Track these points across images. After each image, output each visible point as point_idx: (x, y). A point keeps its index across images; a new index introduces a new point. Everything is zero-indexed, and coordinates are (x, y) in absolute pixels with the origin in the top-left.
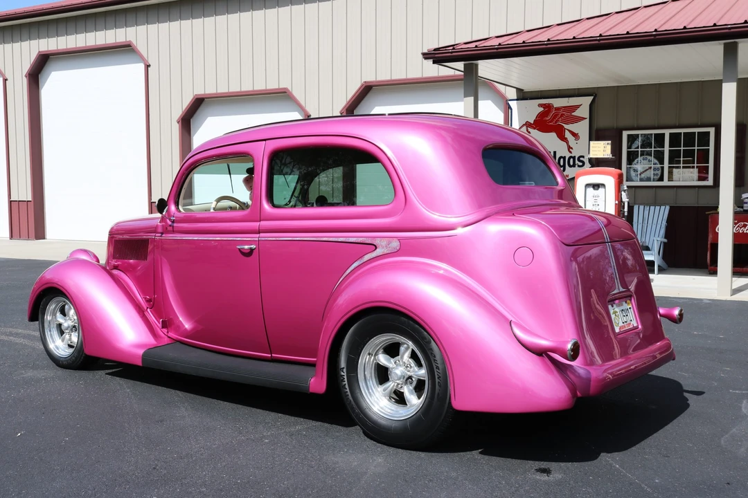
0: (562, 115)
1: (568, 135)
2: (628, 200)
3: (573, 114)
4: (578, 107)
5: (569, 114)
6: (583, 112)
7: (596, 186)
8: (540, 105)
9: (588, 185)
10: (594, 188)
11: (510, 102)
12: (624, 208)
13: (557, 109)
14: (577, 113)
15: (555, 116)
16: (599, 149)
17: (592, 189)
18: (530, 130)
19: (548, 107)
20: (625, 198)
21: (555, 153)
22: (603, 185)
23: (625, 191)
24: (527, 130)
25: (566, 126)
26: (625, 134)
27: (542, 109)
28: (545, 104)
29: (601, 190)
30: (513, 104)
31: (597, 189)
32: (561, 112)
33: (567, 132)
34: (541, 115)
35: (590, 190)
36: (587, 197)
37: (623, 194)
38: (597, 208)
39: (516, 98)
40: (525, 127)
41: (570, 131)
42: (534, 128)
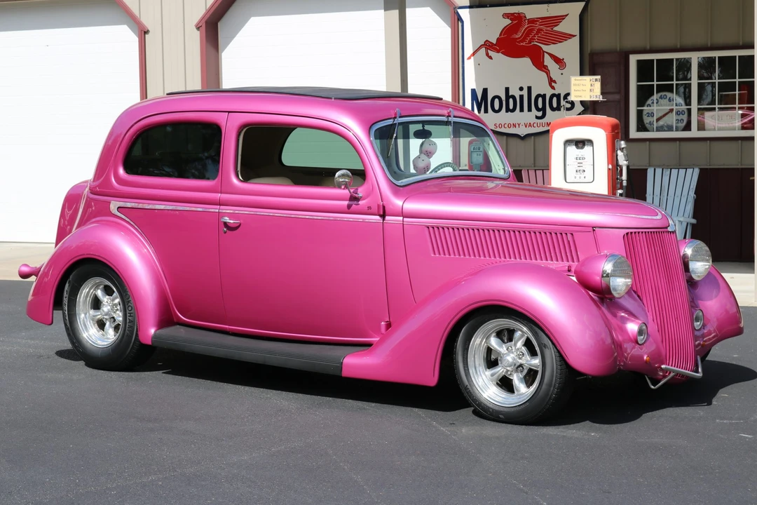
0: (539, 31)
1: (548, 61)
2: (625, 162)
3: (555, 29)
4: (562, 17)
5: (549, 30)
6: (571, 25)
7: (580, 143)
8: (506, 16)
9: (568, 142)
10: (578, 147)
11: (459, 11)
12: (621, 175)
13: (532, 21)
14: (561, 28)
15: (529, 32)
16: (584, 88)
17: (574, 147)
18: (491, 53)
19: (517, 19)
20: (623, 161)
21: (529, 89)
22: (590, 142)
23: (622, 150)
24: (487, 54)
25: (545, 48)
26: (633, 59)
27: (508, 22)
28: (512, 14)
29: (587, 149)
30: (465, 14)
31: (582, 148)
32: (537, 26)
34: (507, 31)
35: (572, 149)
36: (567, 163)
37: (619, 153)
38: (582, 176)
39: (468, 4)
40: (483, 50)
41: (551, 55)
42: (498, 52)
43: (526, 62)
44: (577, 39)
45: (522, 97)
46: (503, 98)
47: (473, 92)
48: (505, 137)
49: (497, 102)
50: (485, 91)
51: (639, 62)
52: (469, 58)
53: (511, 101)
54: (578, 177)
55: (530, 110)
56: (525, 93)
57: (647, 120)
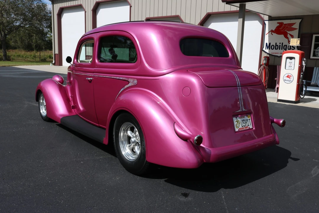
0: (287, 27)
1: (289, 36)
2: (305, 65)
3: (292, 27)
4: (294, 24)
5: (290, 27)
6: (297, 26)
7: (291, 58)
8: (278, 23)
9: (287, 58)
10: (290, 59)
11: (265, 21)
12: (303, 68)
13: (285, 24)
14: (294, 27)
15: (284, 27)
16: (294, 42)
17: (289, 59)
18: (273, 33)
19: (281, 24)
20: (304, 64)
21: (282, 43)
22: (294, 58)
23: (304, 61)
24: (272, 34)
25: (288, 32)
26: (314, 36)
27: (278, 25)
28: (280, 23)
29: (293, 60)
30: (267, 22)
31: (292, 60)
32: (287, 26)
33: (288, 35)
34: (278, 27)
36: (287, 64)
37: (303, 62)
38: (291, 68)
39: (268, 20)
40: (271, 32)
41: (289, 34)
42: (275, 33)
43: (283, 36)
44: (298, 30)
45: (280, 46)
46: (275, 46)
47: (267, 44)
48: (274, 56)
49: (273, 47)
50: (270, 44)
51: (316, 37)
52: (266, 34)
53: (277, 46)
54: (289, 68)
55: (282, 49)
56: (281, 44)
57: (316, 53)
